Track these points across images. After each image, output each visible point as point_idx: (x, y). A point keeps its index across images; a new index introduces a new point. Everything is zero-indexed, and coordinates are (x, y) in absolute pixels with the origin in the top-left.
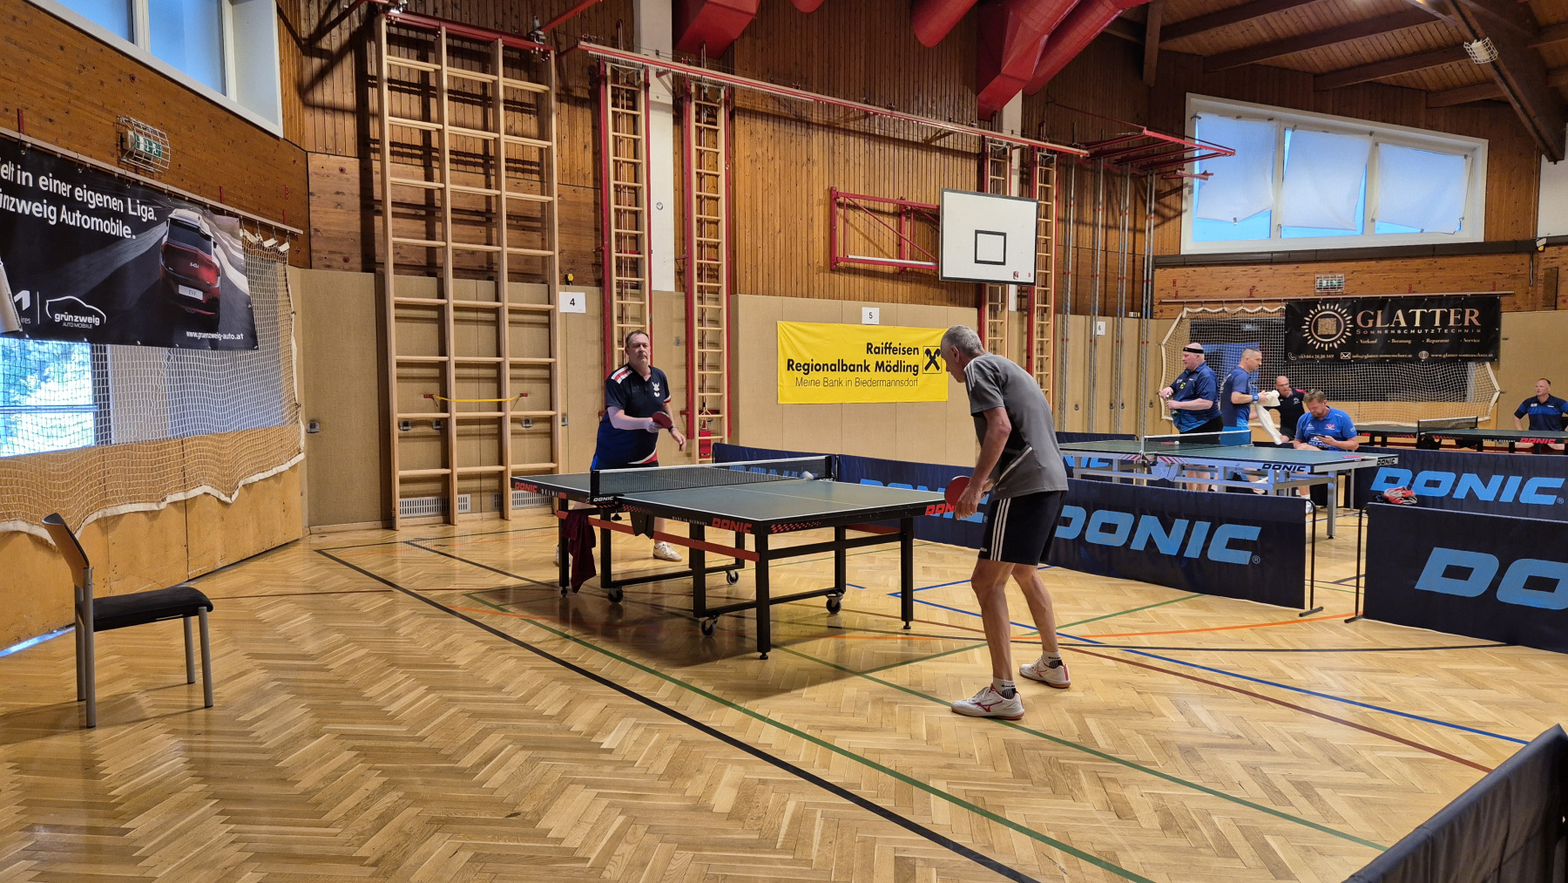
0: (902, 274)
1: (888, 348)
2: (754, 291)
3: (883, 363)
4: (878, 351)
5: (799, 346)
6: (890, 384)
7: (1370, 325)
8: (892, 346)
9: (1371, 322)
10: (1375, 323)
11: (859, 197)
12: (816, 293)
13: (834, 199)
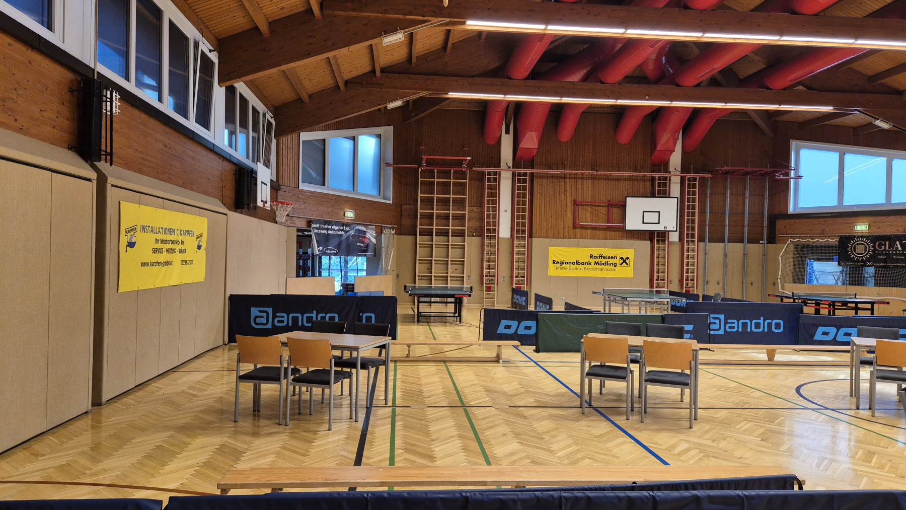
0: (609, 228)
1: (601, 256)
2: (540, 237)
3: (598, 262)
4: (595, 257)
5: (558, 256)
6: (602, 270)
7: (883, 249)
8: (603, 256)
9: (883, 247)
10: (885, 247)
11: (589, 202)
12: (567, 237)
13: (575, 203)
